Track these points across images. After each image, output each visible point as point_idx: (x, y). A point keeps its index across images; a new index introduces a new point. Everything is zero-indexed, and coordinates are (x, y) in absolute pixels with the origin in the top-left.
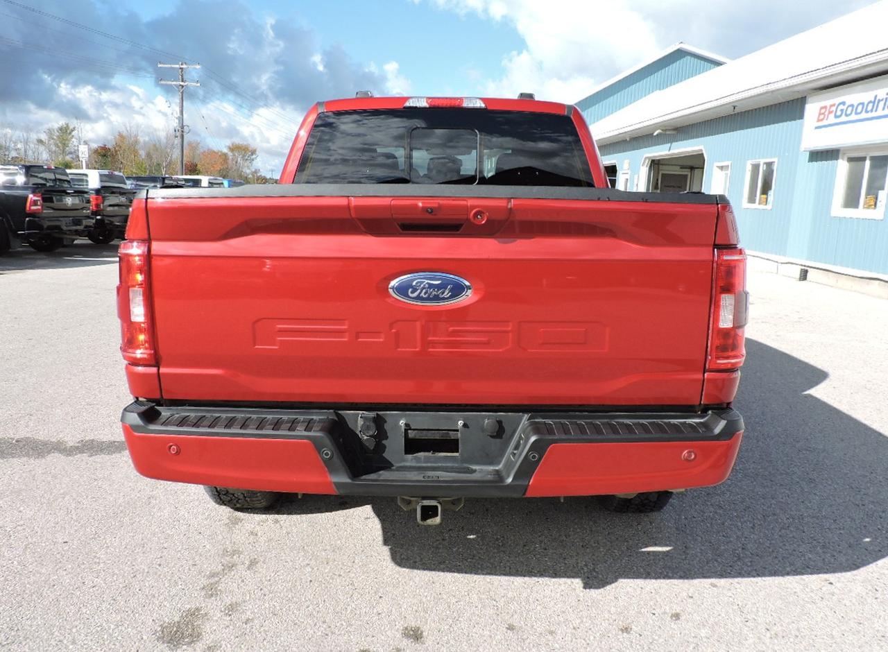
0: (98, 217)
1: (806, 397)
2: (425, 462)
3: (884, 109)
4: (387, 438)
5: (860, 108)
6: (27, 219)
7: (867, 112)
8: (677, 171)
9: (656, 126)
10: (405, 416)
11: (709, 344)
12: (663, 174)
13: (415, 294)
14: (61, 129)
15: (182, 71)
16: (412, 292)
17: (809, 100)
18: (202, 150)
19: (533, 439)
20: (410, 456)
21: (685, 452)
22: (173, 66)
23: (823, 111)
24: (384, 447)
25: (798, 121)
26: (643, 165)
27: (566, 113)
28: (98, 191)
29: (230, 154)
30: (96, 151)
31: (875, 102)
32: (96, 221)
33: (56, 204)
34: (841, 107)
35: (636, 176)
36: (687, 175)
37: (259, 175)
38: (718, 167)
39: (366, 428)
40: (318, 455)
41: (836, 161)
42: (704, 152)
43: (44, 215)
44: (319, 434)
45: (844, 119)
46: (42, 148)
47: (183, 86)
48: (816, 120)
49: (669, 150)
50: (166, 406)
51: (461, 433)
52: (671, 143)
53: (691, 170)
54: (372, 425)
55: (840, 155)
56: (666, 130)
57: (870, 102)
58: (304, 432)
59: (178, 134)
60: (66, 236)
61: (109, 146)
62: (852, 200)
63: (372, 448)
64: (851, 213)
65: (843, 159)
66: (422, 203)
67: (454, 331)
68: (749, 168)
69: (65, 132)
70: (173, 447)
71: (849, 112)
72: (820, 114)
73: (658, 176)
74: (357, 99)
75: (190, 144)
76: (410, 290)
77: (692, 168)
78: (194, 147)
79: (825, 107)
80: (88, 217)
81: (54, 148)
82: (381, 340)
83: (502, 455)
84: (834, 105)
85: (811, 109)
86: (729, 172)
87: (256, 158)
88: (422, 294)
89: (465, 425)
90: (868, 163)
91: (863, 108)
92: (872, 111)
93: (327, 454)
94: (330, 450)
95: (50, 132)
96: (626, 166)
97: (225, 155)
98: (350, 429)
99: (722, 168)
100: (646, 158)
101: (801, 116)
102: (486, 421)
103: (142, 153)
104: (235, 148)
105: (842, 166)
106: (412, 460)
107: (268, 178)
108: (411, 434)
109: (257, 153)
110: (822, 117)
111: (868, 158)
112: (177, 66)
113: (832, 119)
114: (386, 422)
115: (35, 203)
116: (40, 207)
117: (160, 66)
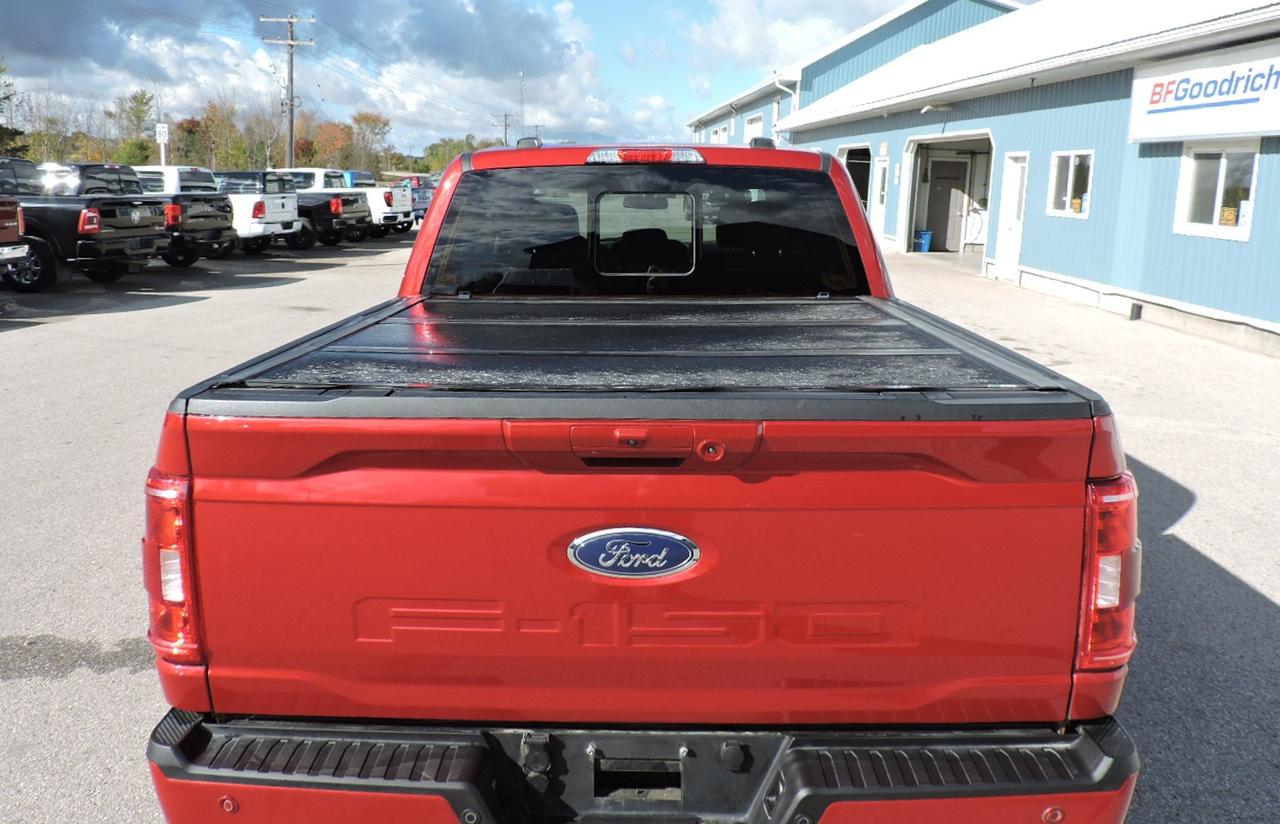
0: (176, 234)
1: (1169, 541)
2: (626, 809)
3: (1245, 91)
4: (566, 771)
5: (1210, 89)
6: (80, 242)
7: (1221, 93)
8: (951, 157)
9: (924, 101)
10: (595, 738)
11: (1080, 632)
12: (934, 163)
13: (610, 563)
14: (135, 98)
15: (292, 26)
16: (605, 560)
17: (1138, 73)
18: (318, 123)
19: (802, 793)
20: (602, 800)
21: (1048, 810)
22: (280, 20)
23: (1158, 90)
24: (562, 786)
25: (1123, 101)
26: (907, 150)
27: (821, 169)
28: (175, 199)
29: (355, 128)
30: (180, 126)
31: (1233, 81)
32: (172, 241)
33: (120, 218)
34: (1184, 85)
35: (897, 165)
36: (965, 164)
37: (393, 152)
38: (1012, 158)
39: (531, 761)
40: (457, 819)
41: (1177, 158)
42: (991, 137)
43: (102, 237)
44: (458, 786)
45: (1187, 101)
46: (110, 123)
47: (292, 46)
48: (1149, 100)
49: (943, 132)
50: (221, 722)
51: (684, 764)
52: (945, 123)
53: (972, 158)
54: (544, 756)
55: (1184, 151)
56: (937, 106)
57: (1225, 80)
58: (433, 781)
59: (286, 108)
60: (132, 262)
61: (198, 118)
62: (1202, 212)
63: (542, 791)
64: (1201, 230)
65: (1188, 156)
66: (620, 432)
67: (671, 618)
68: (1054, 163)
69: (140, 100)
70: (227, 801)
71: (1195, 93)
72: (1154, 94)
73: (927, 165)
74: (519, 151)
75: (303, 115)
76: (603, 555)
77: (973, 153)
78: (307, 118)
79: (1161, 85)
80: (162, 236)
81: (125, 123)
82: (556, 631)
83: (749, 799)
84: (1173, 83)
85: (1142, 86)
86: (1026, 165)
87: (388, 132)
88: (621, 563)
89: (691, 753)
90: (1224, 162)
91: (1215, 88)
92: (1228, 92)
93: (470, 818)
94: (476, 811)
95: (121, 101)
96: (883, 150)
97: (349, 128)
98: (508, 758)
99: (1016, 159)
100: (910, 141)
101: (1127, 94)
102: (724, 746)
103: (240, 126)
104: (361, 119)
105: (1187, 166)
106: (606, 806)
107: (405, 155)
108: (605, 765)
109: (391, 123)
110: (1156, 98)
111: (1224, 155)
112: (286, 20)
113: (1171, 102)
114: (564, 747)
115: (90, 221)
116: (96, 226)
117: (262, 20)
